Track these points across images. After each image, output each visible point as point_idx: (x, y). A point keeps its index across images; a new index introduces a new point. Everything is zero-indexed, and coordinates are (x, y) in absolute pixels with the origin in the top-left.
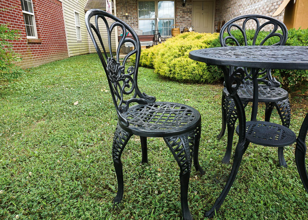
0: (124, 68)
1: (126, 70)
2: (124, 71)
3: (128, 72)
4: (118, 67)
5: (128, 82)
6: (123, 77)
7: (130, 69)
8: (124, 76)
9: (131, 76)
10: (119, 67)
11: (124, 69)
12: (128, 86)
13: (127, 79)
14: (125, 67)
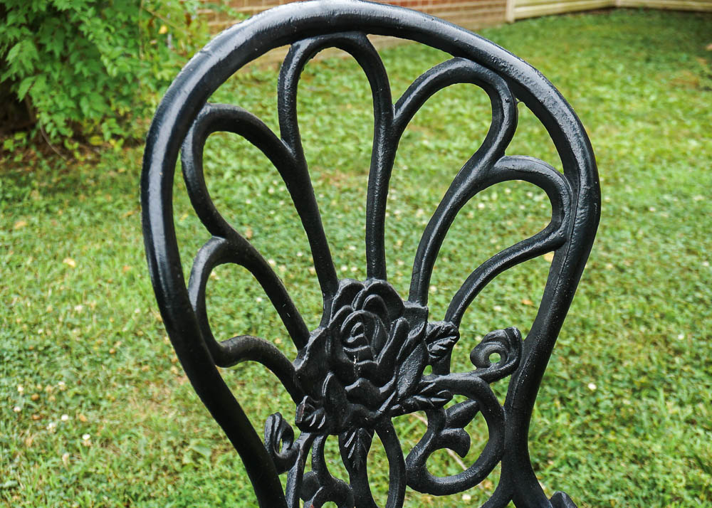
0: (446, 341)
1: (461, 351)
2: (447, 352)
3: (474, 360)
4: (404, 330)
5: (464, 419)
6: (429, 394)
7: (496, 345)
8: (441, 385)
9: (493, 387)
10: (412, 335)
11: (450, 346)
12: (461, 446)
13: (458, 403)
14: (457, 335)
